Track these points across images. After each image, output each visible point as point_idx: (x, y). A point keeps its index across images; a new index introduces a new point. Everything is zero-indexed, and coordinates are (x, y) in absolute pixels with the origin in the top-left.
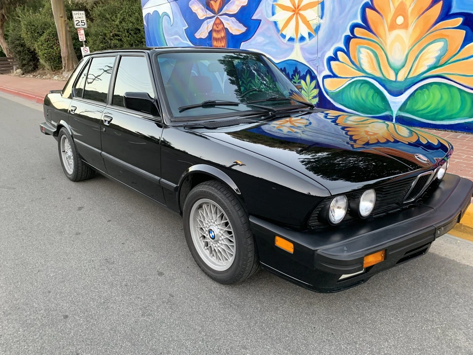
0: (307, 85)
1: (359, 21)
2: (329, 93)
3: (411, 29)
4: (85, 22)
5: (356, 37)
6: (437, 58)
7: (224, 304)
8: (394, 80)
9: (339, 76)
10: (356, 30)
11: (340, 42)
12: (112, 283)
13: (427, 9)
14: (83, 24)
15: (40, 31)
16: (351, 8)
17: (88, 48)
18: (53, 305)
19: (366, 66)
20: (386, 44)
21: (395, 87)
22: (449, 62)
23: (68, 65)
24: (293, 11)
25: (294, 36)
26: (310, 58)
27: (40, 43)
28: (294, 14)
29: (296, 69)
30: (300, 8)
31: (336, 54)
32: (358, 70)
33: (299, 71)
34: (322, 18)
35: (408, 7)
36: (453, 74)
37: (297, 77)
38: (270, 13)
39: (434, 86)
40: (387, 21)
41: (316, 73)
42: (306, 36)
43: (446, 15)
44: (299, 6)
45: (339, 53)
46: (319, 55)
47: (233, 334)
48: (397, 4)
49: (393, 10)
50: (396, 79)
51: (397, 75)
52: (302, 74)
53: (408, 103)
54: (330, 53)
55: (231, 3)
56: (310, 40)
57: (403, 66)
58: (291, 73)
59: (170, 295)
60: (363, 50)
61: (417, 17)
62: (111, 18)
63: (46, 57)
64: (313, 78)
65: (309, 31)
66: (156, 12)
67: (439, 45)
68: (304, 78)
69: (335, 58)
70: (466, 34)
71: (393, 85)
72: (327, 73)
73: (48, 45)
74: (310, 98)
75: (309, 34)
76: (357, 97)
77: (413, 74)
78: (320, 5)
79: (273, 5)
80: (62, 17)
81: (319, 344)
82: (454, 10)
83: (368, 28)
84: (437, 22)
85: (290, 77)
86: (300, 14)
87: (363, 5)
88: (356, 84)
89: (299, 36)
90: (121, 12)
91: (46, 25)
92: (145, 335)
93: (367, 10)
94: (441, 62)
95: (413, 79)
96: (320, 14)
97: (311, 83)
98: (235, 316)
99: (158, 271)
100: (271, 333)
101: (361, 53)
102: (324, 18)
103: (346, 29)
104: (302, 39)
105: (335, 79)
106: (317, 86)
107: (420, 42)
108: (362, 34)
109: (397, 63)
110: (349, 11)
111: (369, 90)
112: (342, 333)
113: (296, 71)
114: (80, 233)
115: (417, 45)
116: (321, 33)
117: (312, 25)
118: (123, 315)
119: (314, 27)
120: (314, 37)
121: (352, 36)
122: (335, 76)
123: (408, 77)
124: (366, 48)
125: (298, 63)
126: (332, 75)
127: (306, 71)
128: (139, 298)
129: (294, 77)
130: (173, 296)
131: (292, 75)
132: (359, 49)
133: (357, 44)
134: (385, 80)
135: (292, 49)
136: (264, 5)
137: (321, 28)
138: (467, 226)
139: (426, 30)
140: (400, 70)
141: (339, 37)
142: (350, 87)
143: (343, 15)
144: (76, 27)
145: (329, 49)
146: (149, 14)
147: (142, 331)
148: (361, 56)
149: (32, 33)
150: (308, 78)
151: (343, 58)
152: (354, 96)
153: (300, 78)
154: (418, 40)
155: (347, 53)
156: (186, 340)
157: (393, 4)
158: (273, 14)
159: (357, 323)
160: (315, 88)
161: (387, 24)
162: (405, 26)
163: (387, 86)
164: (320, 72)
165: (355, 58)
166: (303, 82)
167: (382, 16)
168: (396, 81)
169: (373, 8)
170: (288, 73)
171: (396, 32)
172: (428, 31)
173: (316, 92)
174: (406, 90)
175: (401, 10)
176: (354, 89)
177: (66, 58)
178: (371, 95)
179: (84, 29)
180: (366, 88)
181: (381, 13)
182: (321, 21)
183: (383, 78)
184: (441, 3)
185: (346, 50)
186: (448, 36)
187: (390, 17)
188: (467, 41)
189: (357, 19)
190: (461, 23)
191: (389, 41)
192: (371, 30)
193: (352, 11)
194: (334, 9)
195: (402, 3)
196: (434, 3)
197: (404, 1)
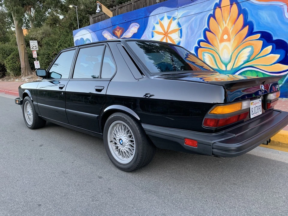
1: (202, 38)
3: (232, 41)
4: (37, 47)
5: (201, 47)
6: (248, 56)
7: (145, 191)
8: (225, 70)
10: (201, 43)
11: (193, 51)
12: (69, 184)
13: (240, 30)
14: (36, 48)
15: (8, 53)
16: (198, 31)
17: (38, 62)
18: (30, 199)
19: (208, 63)
20: (219, 50)
22: (255, 58)
23: (25, 73)
24: (164, 35)
27: (8, 60)
28: (165, 36)
30: (168, 32)
34: (181, 38)
35: (229, 29)
36: (258, 65)
38: (151, 36)
39: (248, 72)
40: (218, 37)
43: (251, 33)
44: (167, 32)
47: (155, 208)
48: (223, 28)
49: (221, 32)
50: (226, 69)
51: (226, 67)
55: (128, 32)
57: (230, 62)
59: (109, 189)
60: (206, 54)
61: (235, 35)
62: (53, 45)
63: (11, 68)
66: (82, 39)
67: (249, 50)
70: (263, 43)
71: (225, 73)
73: (13, 61)
77: (236, 66)
78: (179, 31)
79: (152, 32)
80: (22, 45)
81: (212, 210)
82: (255, 30)
83: (207, 42)
84: (246, 37)
86: (168, 36)
87: (204, 30)
90: (59, 41)
91: (12, 50)
92: (96, 212)
93: (207, 32)
94: (251, 59)
95: (236, 69)
96: (180, 36)
98: (154, 198)
99: (98, 176)
100: (179, 206)
101: (205, 56)
102: (182, 38)
103: (195, 43)
107: (238, 49)
108: (205, 45)
109: (226, 61)
110: (197, 33)
112: (225, 202)
114: (42, 159)
115: (236, 50)
117: (175, 42)
118: (79, 202)
119: (177, 43)
121: (199, 47)
123: (234, 68)
124: (208, 53)
128: (88, 191)
130: (111, 189)
132: (204, 55)
133: (202, 51)
136: (147, 32)
137: (181, 43)
138: (283, 143)
140: (228, 64)
141: (192, 48)
143: (193, 35)
144: (32, 49)
146: (77, 40)
147: (93, 210)
148: (205, 57)
149: (3, 54)
154: (237, 47)
156: (125, 213)
157: (221, 29)
158: (153, 37)
159: (232, 196)
161: (219, 39)
162: (229, 40)
167: (215, 35)
168: (226, 71)
169: (210, 31)
171: (224, 43)
172: (241, 42)
175: (226, 32)
177: (24, 69)
179: (37, 51)
181: (214, 33)
182: (181, 40)
183: (219, 69)
184: (247, 27)
185: (196, 55)
186: (253, 44)
187: (220, 35)
188: (264, 46)
189: (201, 37)
190: (259, 37)
191: (220, 49)
192: (209, 43)
193: (198, 33)
194: (188, 32)
195: (226, 28)
196: (244, 26)
197: (227, 26)
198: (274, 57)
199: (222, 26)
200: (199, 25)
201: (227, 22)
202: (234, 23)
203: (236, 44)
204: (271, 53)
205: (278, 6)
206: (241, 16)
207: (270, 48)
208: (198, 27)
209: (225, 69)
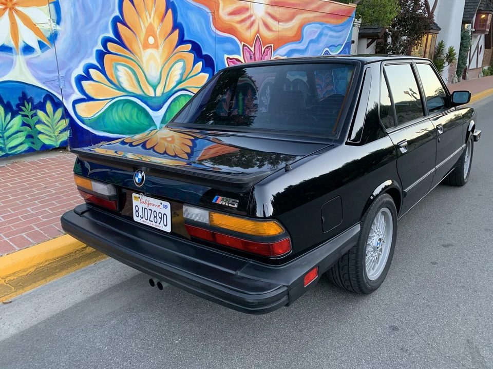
0: (48, 116)
1: (111, 35)
2: (86, 122)
3: (161, 49)
5: (109, 53)
6: (181, 74)
9: (95, 98)
10: (109, 44)
11: (91, 58)
13: (170, 34)
16: (100, 19)
19: (126, 85)
20: (142, 62)
21: (155, 103)
22: (190, 76)
25: (11, 44)
26: (47, 78)
28: (5, 9)
29: (24, 95)
30: (15, 1)
31: (87, 72)
32: (118, 90)
33: (31, 98)
34: (58, 23)
35: (156, 29)
36: (191, 87)
37: (29, 106)
39: (182, 97)
40: (140, 39)
41: (60, 97)
42: (35, 45)
43: (182, 41)
45: (92, 71)
46: (62, 73)
48: (147, 25)
49: (144, 30)
50: (155, 95)
51: (155, 91)
52: (36, 101)
53: (167, 115)
54: (79, 71)
56: (43, 52)
57: (159, 83)
58: (14, 103)
60: (120, 67)
61: (164, 40)
64: (57, 104)
65: (40, 39)
67: (180, 65)
68: (42, 107)
69: (88, 77)
70: (194, 56)
71: (154, 100)
72: (78, 95)
74: (56, 133)
75: (39, 42)
76: (120, 118)
77: (168, 88)
78: (52, 6)
82: (186, 38)
83: (122, 44)
84: (177, 46)
85: (14, 108)
86: (16, 11)
87: (113, 19)
88: (118, 105)
89: (21, 45)
93: (119, 25)
94: (184, 78)
95: (167, 94)
96: (54, 17)
97: (55, 111)
101: (118, 71)
102: (62, 23)
103: (96, 43)
104: (28, 49)
105: (91, 103)
106: (66, 115)
107: (169, 61)
108: (117, 50)
109: (154, 81)
110: (98, 22)
111: (132, 109)
113: (24, 98)
115: (167, 65)
116: (61, 43)
117: (42, 31)
119: (48, 35)
120: (48, 48)
121: (105, 51)
122: (90, 99)
123: (164, 92)
124: (123, 65)
125: (26, 86)
126: (85, 97)
127: (43, 96)
129: (23, 108)
131: (18, 106)
132: (116, 69)
133: (112, 60)
134: (146, 97)
135: (10, 64)
137: (58, 37)
139: (172, 51)
140: (157, 86)
141: (89, 51)
142: (112, 110)
143: (90, 25)
145: (77, 66)
148: (119, 74)
150: (49, 106)
151: (98, 76)
152: (117, 119)
153: (34, 108)
154: (167, 60)
155: (103, 71)
157: (144, 24)
160: (62, 118)
161: (141, 42)
162: (156, 46)
163: (149, 103)
164: (68, 96)
165: (112, 76)
166: (40, 113)
167: (134, 33)
168: (155, 97)
169: (125, 24)
170: (9, 103)
171: (150, 51)
172: (173, 53)
173: (64, 123)
174: (164, 104)
175: (150, 31)
176: (117, 110)
178: (135, 115)
180: (129, 108)
181: (133, 29)
182: (58, 28)
183: (145, 95)
184: (178, 30)
185: (100, 68)
186: (184, 57)
187: (142, 35)
188: (195, 62)
189: (108, 32)
190: (190, 48)
191: (145, 59)
192: (125, 47)
193: (101, 22)
194: (76, 16)
195: (151, 24)
196: (174, 29)
197: (152, 22)
198: (204, 77)
199: (145, 20)
200: (103, 7)
201: (152, 15)
202: (162, 21)
203: (166, 54)
204: (201, 72)
205: (205, 12)
206: (170, 11)
207: (200, 65)
208: (100, 10)
209: (153, 95)
